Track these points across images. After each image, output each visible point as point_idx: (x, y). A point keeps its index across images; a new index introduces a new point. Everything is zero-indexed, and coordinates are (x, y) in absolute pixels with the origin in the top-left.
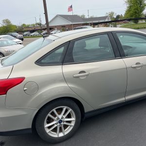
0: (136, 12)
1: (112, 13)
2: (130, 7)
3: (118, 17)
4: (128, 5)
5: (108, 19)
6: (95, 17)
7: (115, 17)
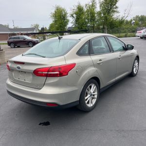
0: (61, 26)
1: (37, 26)
2: (56, 21)
3: (43, 29)
4: (53, 20)
5: (36, 30)
6: (19, 27)
7: (40, 29)
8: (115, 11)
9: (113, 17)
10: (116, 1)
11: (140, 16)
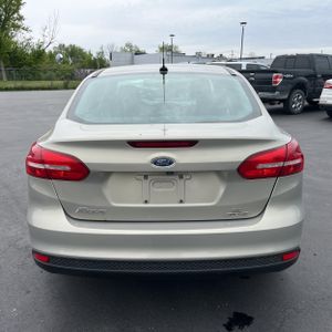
8: (19, 27)
9: (15, 39)
10: (19, 4)
11: (67, 45)
